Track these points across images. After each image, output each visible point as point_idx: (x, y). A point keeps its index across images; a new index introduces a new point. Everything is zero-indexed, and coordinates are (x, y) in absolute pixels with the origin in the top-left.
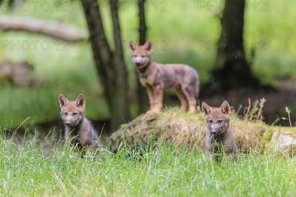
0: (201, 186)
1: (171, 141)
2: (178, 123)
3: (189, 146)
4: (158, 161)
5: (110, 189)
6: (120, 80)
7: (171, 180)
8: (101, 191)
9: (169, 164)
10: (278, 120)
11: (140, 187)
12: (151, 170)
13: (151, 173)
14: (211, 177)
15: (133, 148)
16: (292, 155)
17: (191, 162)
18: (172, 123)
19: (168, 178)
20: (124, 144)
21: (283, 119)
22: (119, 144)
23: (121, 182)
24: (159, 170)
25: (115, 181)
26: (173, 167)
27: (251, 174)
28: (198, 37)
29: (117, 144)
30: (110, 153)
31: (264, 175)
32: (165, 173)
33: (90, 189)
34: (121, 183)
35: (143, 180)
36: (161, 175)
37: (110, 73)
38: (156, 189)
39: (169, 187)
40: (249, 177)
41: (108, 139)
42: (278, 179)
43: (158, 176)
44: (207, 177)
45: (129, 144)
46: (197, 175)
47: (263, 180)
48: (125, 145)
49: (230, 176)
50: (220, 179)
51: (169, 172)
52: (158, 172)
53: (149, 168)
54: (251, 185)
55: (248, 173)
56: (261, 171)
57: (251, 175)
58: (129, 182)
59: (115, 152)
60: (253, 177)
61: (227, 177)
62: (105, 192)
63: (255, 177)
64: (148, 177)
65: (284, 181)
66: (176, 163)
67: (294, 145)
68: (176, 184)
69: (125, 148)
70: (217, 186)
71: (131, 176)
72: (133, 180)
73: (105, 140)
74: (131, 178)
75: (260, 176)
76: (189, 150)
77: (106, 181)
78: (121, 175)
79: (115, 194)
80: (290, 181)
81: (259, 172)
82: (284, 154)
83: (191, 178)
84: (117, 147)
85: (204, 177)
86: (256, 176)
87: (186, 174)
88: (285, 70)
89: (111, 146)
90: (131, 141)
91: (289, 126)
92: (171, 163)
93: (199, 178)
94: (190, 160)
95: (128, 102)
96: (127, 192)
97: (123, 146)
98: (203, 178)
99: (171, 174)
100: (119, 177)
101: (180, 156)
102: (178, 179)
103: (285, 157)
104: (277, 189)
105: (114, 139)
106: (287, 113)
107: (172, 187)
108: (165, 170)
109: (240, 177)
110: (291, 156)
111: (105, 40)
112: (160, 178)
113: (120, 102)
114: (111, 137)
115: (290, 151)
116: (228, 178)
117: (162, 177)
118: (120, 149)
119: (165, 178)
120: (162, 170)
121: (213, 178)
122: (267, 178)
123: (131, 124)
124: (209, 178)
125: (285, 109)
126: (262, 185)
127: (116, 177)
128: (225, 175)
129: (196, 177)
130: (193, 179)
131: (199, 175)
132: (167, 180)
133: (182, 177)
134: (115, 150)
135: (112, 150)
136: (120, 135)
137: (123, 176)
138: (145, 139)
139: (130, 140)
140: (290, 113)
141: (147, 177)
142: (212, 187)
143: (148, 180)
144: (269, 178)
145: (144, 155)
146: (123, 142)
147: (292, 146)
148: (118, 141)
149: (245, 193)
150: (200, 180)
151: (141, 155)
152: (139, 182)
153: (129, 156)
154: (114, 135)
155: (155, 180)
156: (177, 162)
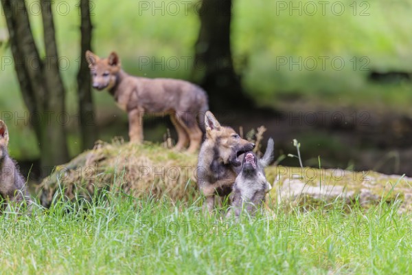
0: (172, 254)
1: (129, 190)
2: (139, 164)
3: (155, 197)
4: (110, 219)
5: (42, 259)
6: (54, 102)
7: (130, 245)
8: (29, 262)
9: (126, 223)
10: (282, 158)
11: (85, 257)
12: (100, 232)
13: (101, 236)
14: (187, 240)
15: (73, 200)
16: (304, 208)
17: (159, 219)
18: (131, 164)
19: (125, 242)
20: (60, 195)
21: (290, 157)
22: (53, 195)
23: (57, 248)
24: (112, 232)
25: (48, 247)
26: (132, 227)
27: (244, 235)
28: (166, 39)
29: (51, 194)
30: (41, 208)
31: (263, 238)
32: (121, 237)
33: (13, 260)
34: (57, 251)
35: (89, 247)
36: (115, 239)
37: (40, 92)
38: (107, 259)
39: (127, 256)
40: (242, 241)
41: (37, 187)
42: (285, 244)
43: (111, 240)
44: (182, 240)
45: (68, 194)
46: (167, 238)
47: (262, 245)
48: (62, 196)
49: (214, 239)
50: (200, 243)
51: (126, 234)
52: (111, 235)
53: (98, 229)
54: (244, 252)
55: (241, 234)
56: (259, 231)
57: (245, 237)
58: (69, 250)
59: (48, 206)
60: (247, 240)
61: (210, 240)
62: (34, 264)
63: (250, 241)
64: (97, 243)
65: (293, 246)
66: (136, 221)
67: (306, 194)
68: (137, 251)
69: (61, 200)
70: (196, 254)
71: (71, 241)
72: (74, 246)
73: (34, 188)
74: (72, 244)
75: (258, 239)
76: (155, 202)
77: (35, 248)
78: (57, 240)
79: (48, 267)
80: (302, 246)
81: (256, 232)
82: (291, 207)
83: (159, 242)
84: (50, 199)
85: (177, 241)
86: (253, 239)
87: (152, 236)
88: (292, 86)
89: (42, 197)
90: (71, 190)
91: (299, 166)
92: (129, 222)
93: (170, 242)
94: (156, 217)
95: (65, 133)
96: (67, 263)
97: (58, 198)
98: (176, 243)
99: (129, 237)
100: (54, 243)
101: (142, 210)
102: (139, 245)
103: (293, 212)
104: (283, 258)
105: (46, 187)
106: (296, 147)
107: (131, 256)
108: (121, 232)
109: (229, 240)
110: (302, 210)
111: (32, 43)
112: (114, 243)
113: (54, 133)
114: (41, 185)
115: (301, 204)
116: (212, 241)
117: (116, 241)
118: (56, 202)
119: (120, 243)
120: (117, 232)
121: (190, 242)
122: (267, 242)
123: (70, 165)
124: (185, 242)
125: (293, 142)
126: (261, 251)
127: (51, 242)
128: (208, 238)
129: (165, 241)
130: (161, 244)
131: (170, 239)
132: (124, 246)
133: (145, 241)
134: (48, 203)
135: (44, 203)
136: (54, 181)
137: (60, 241)
138: (90, 187)
139: (69, 188)
140: (300, 148)
141: (94, 243)
142: (189, 255)
143: (96, 246)
144: (270, 242)
145: (90, 210)
146: (59, 191)
147: (305, 195)
148: (51, 190)
149: (236, 263)
150: (171, 246)
151: (85, 210)
152: (83, 249)
153: (68, 211)
154: (46, 182)
155: (106, 245)
156: (138, 219)
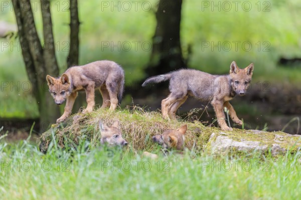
0: (135, 189)
4: (90, 162)
5: (40, 191)
8: (30, 193)
11: (72, 190)
12: (83, 172)
13: (83, 175)
14: (145, 179)
15: (64, 149)
16: (231, 157)
20: (54, 144)
22: (49, 144)
23: (51, 184)
24: (92, 172)
25: (45, 183)
28: (132, 33)
29: (47, 144)
30: (41, 154)
31: (201, 178)
32: (97, 176)
33: (19, 191)
35: (75, 182)
37: (41, 70)
38: (88, 192)
39: (102, 189)
41: (38, 139)
43: (90, 178)
45: (60, 144)
48: (56, 146)
49: (165, 178)
53: (82, 169)
54: (187, 189)
55: (185, 175)
56: (198, 173)
58: (60, 185)
59: (45, 152)
60: (189, 180)
61: (163, 179)
62: (34, 194)
65: (223, 184)
68: (109, 186)
69: (55, 149)
70: (152, 189)
72: (63, 182)
73: (35, 140)
74: (62, 180)
75: (197, 178)
77: (35, 183)
79: (45, 197)
80: (229, 184)
81: (196, 174)
82: (222, 156)
84: (46, 147)
86: (193, 179)
87: (121, 176)
89: (40, 146)
90: (62, 141)
96: (58, 194)
97: (53, 147)
100: (49, 179)
103: (223, 159)
104: (215, 194)
105: (44, 139)
106: (226, 113)
107: (104, 189)
110: (230, 159)
111: (35, 34)
114: (41, 137)
115: (229, 153)
118: (51, 150)
122: (204, 181)
126: (199, 188)
127: (46, 179)
134: (45, 150)
135: (42, 151)
136: (50, 135)
137: (53, 178)
138: (76, 139)
141: (78, 180)
142: (146, 190)
145: (75, 156)
146: (53, 142)
147: (232, 147)
148: (48, 141)
149: (181, 196)
150: (134, 183)
151: (72, 156)
153: (60, 157)
154: (44, 136)
